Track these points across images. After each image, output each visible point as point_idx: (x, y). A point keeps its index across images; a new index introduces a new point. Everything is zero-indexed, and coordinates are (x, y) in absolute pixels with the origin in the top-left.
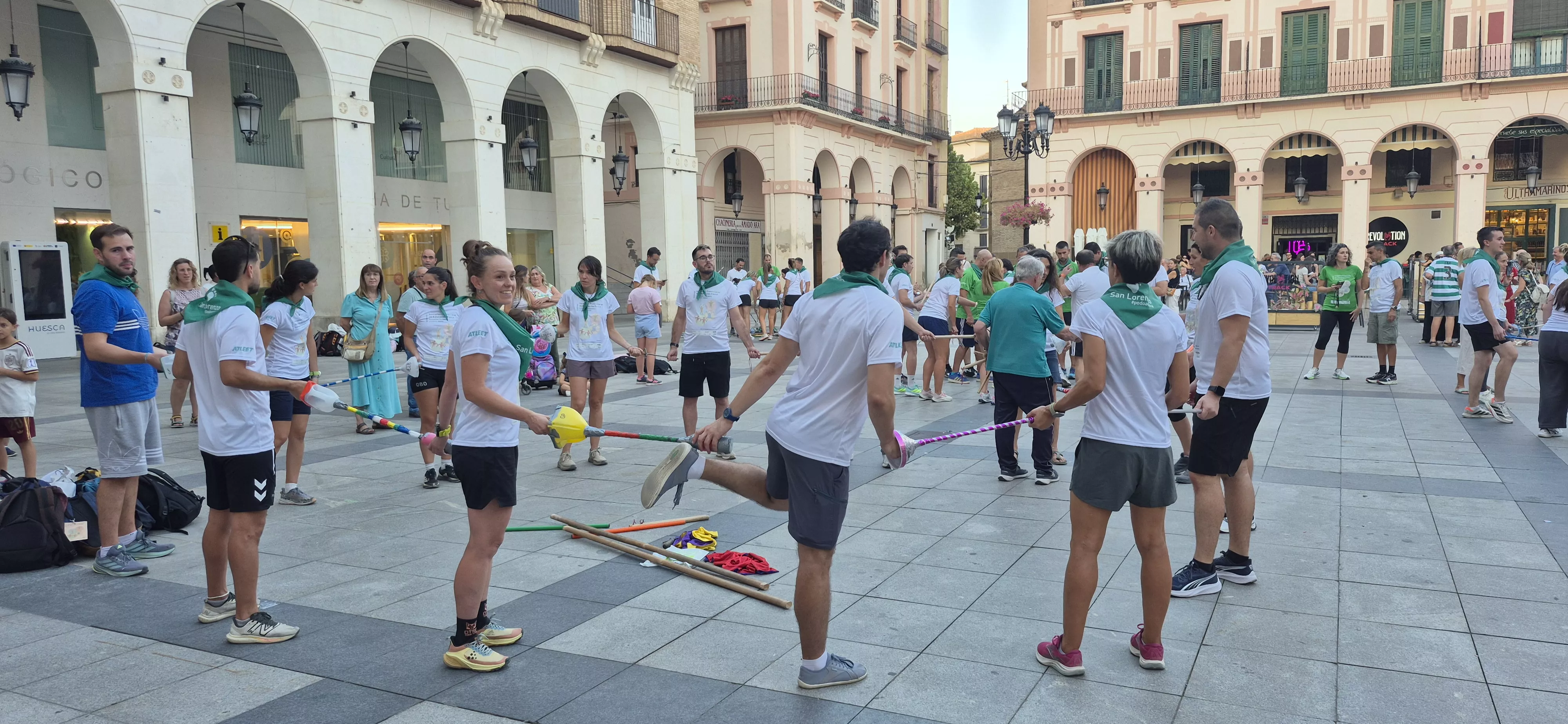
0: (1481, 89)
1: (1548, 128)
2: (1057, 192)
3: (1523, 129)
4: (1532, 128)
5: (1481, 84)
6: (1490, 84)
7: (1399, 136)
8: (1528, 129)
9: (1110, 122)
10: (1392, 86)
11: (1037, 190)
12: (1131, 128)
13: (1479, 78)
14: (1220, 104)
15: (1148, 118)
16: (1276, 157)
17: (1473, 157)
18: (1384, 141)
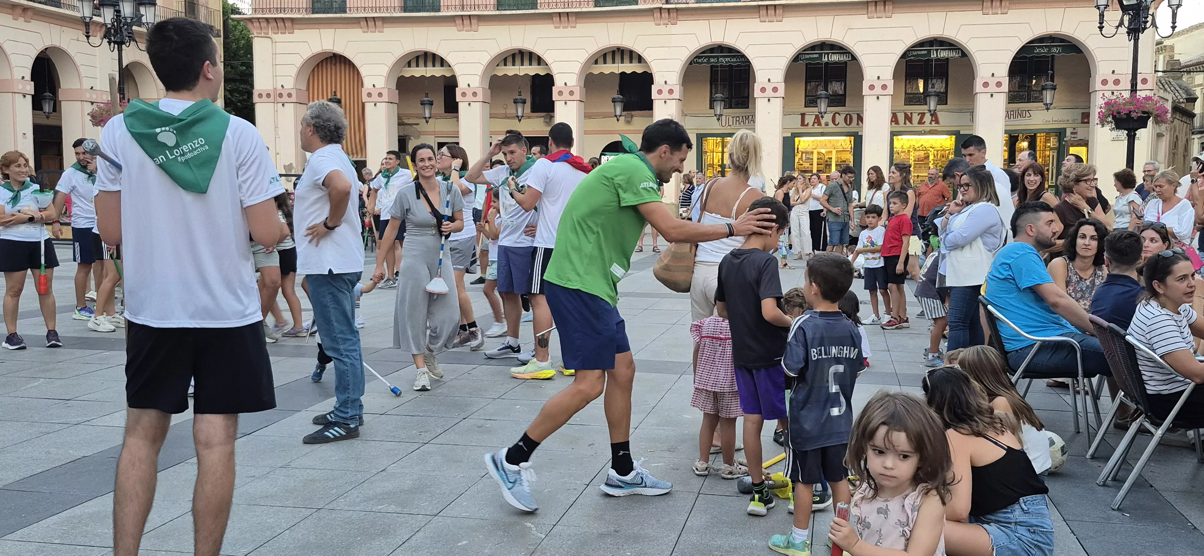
0: (669, 14)
1: (734, 57)
2: (285, 98)
3: (714, 57)
4: (722, 57)
5: (669, 10)
6: (678, 9)
7: (609, 58)
8: (718, 57)
9: (335, 26)
10: (596, 6)
11: (264, 95)
12: (355, 34)
13: (667, 3)
14: (437, 14)
15: (371, 23)
16: (500, 74)
17: (666, 82)
18: (596, 62)
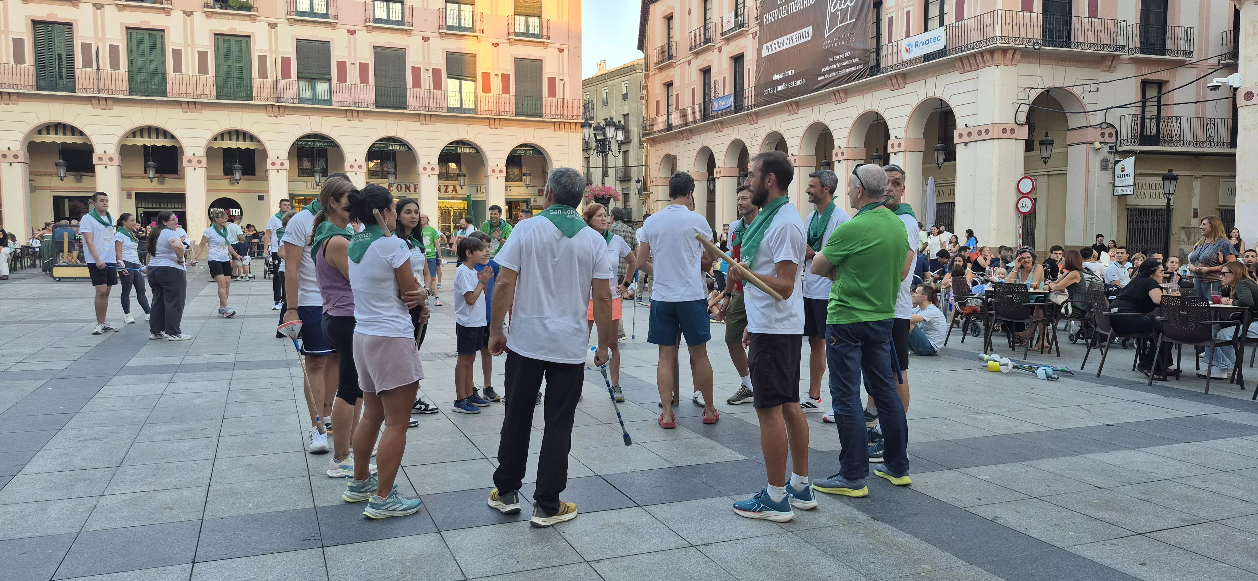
0: (279, 109)
1: (327, 142)
3: (308, 141)
4: (315, 141)
5: (279, 106)
6: (285, 107)
7: (226, 137)
8: (312, 142)
10: (217, 99)
13: (277, 102)
14: (75, 94)
15: (5, 97)
16: (130, 144)
17: (278, 157)
18: (215, 139)
